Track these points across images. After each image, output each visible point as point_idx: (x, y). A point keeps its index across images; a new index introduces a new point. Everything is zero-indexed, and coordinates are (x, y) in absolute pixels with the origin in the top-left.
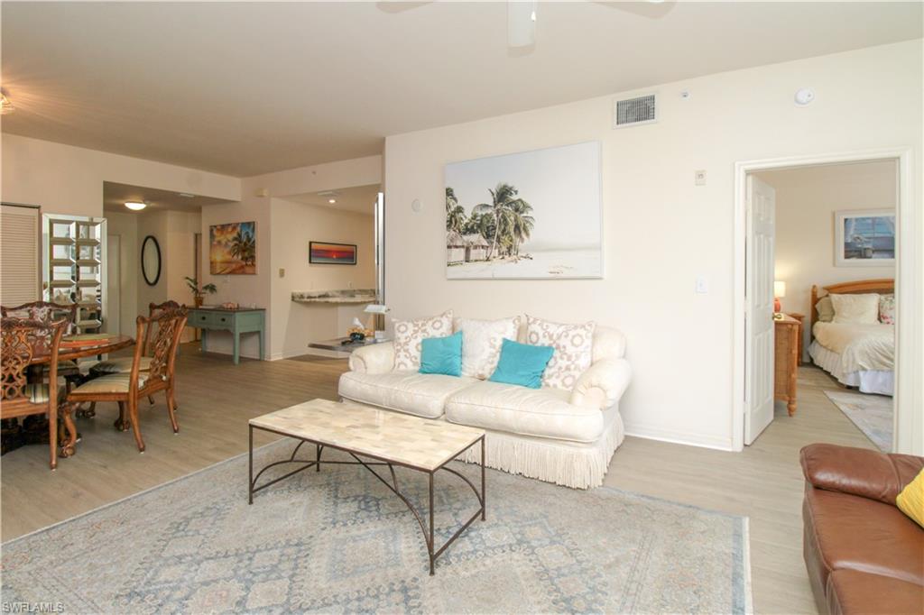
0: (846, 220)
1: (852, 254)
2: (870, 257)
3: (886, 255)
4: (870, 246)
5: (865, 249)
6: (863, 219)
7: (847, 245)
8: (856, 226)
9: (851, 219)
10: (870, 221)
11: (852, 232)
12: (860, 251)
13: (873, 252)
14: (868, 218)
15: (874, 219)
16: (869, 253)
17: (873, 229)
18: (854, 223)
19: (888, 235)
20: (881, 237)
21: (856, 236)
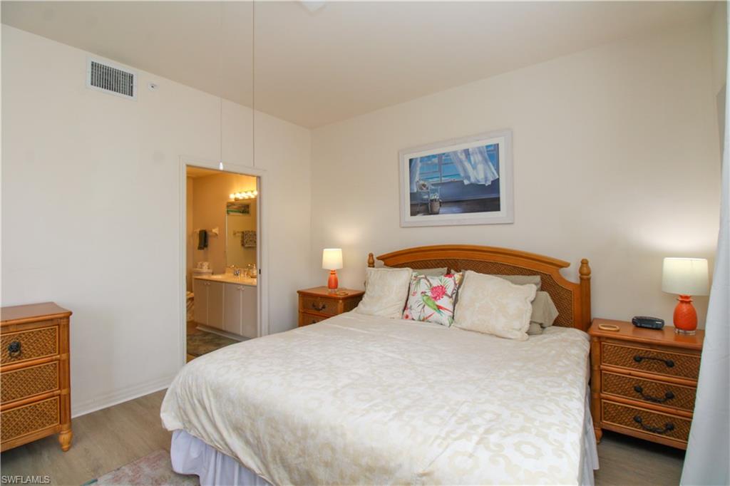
0: (411, 161)
1: (418, 209)
2: (437, 213)
3: (455, 209)
4: (436, 196)
5: (432, 201)
6: (429, 157)
7: (413, 195)
8: (421, 168)
9: (416, 159)
10: (436, 160)
11: (417, 179)
12: (426, 204)
13: (441, 204)
14: (434, 156)
15: (440, 156)
16: (436, 206)
17: (440, 171)
18: (419, 165)
19: (457, 179)
20: (451, 182)
21: (422, 182)
